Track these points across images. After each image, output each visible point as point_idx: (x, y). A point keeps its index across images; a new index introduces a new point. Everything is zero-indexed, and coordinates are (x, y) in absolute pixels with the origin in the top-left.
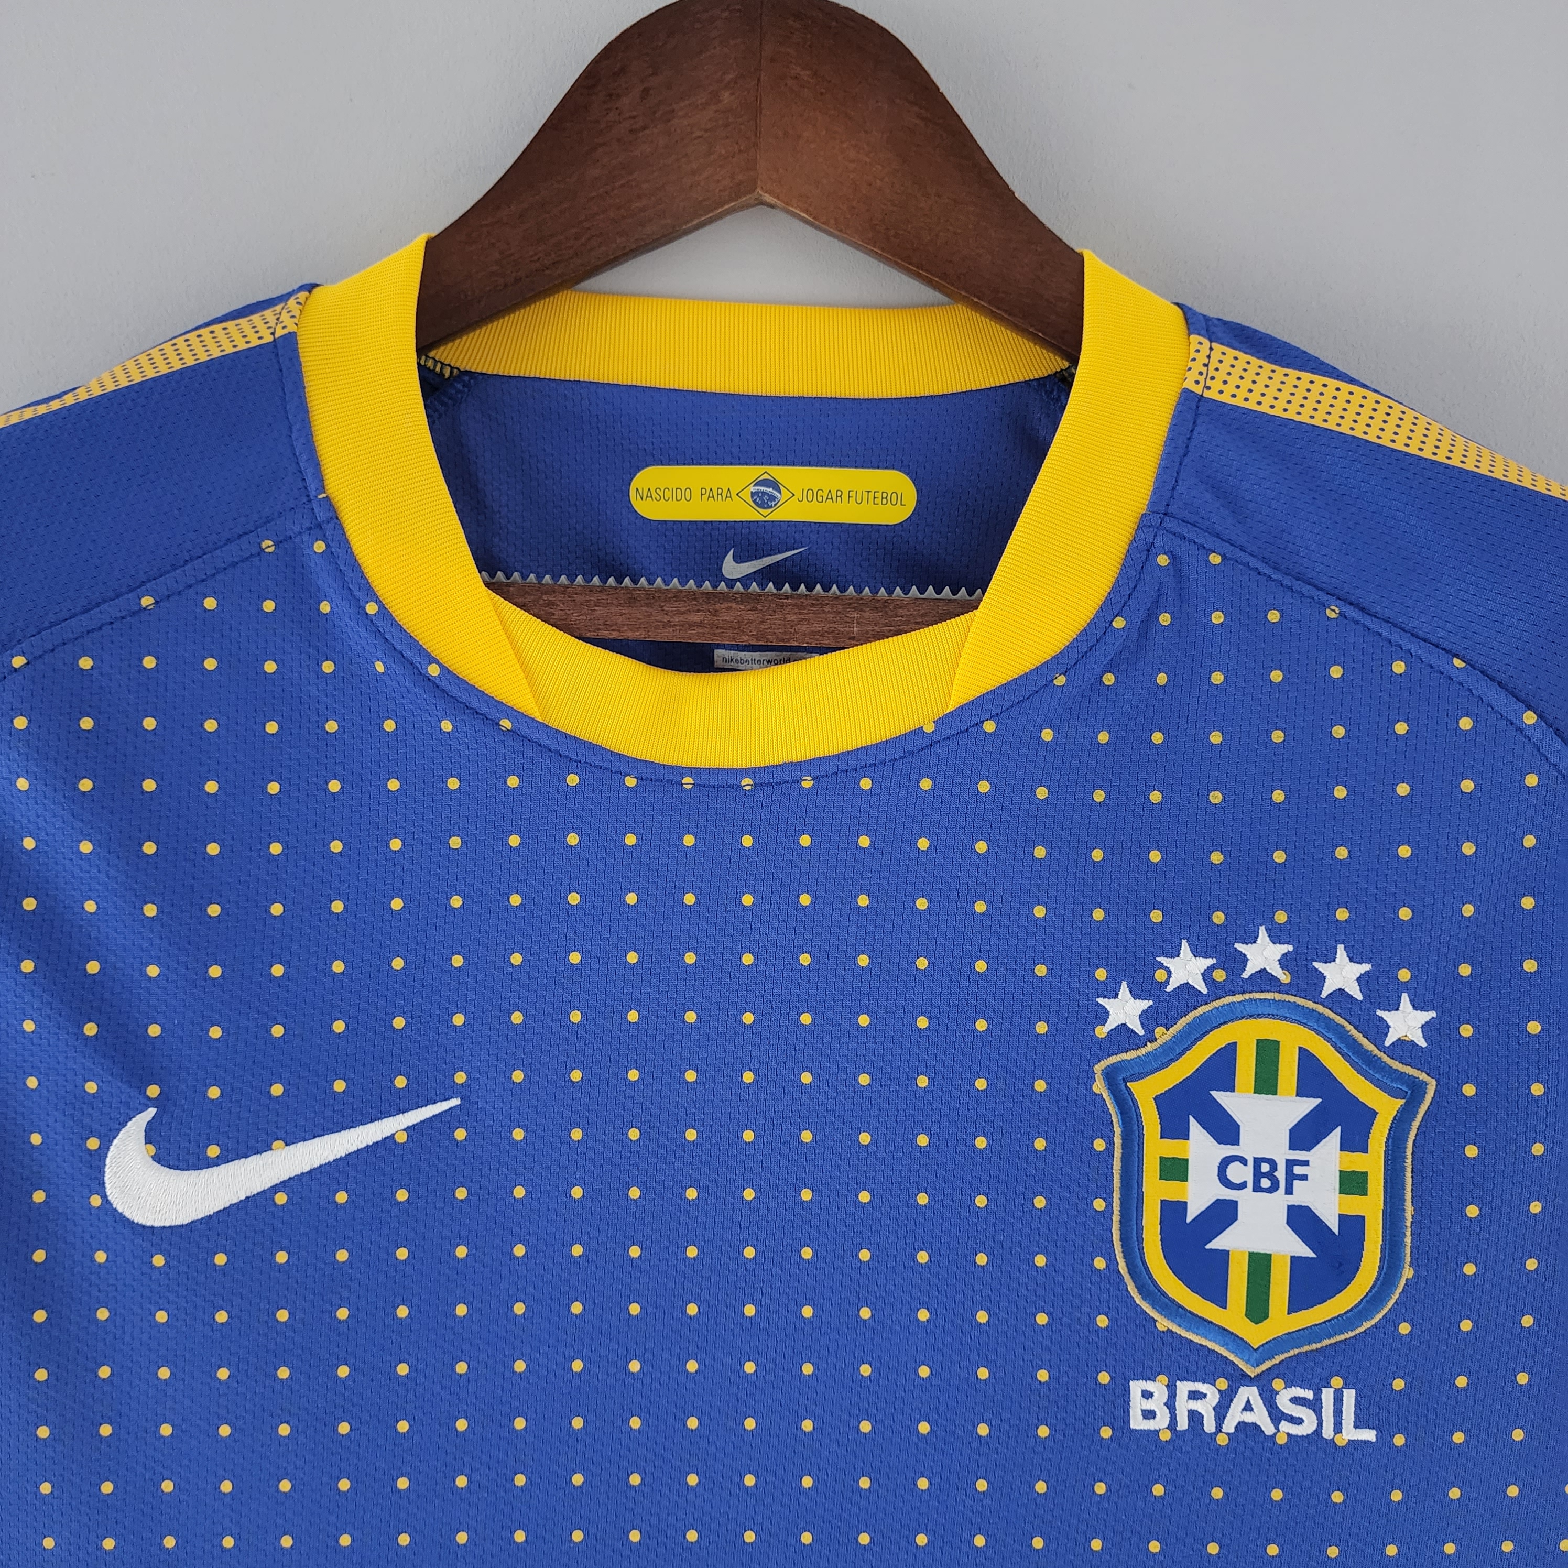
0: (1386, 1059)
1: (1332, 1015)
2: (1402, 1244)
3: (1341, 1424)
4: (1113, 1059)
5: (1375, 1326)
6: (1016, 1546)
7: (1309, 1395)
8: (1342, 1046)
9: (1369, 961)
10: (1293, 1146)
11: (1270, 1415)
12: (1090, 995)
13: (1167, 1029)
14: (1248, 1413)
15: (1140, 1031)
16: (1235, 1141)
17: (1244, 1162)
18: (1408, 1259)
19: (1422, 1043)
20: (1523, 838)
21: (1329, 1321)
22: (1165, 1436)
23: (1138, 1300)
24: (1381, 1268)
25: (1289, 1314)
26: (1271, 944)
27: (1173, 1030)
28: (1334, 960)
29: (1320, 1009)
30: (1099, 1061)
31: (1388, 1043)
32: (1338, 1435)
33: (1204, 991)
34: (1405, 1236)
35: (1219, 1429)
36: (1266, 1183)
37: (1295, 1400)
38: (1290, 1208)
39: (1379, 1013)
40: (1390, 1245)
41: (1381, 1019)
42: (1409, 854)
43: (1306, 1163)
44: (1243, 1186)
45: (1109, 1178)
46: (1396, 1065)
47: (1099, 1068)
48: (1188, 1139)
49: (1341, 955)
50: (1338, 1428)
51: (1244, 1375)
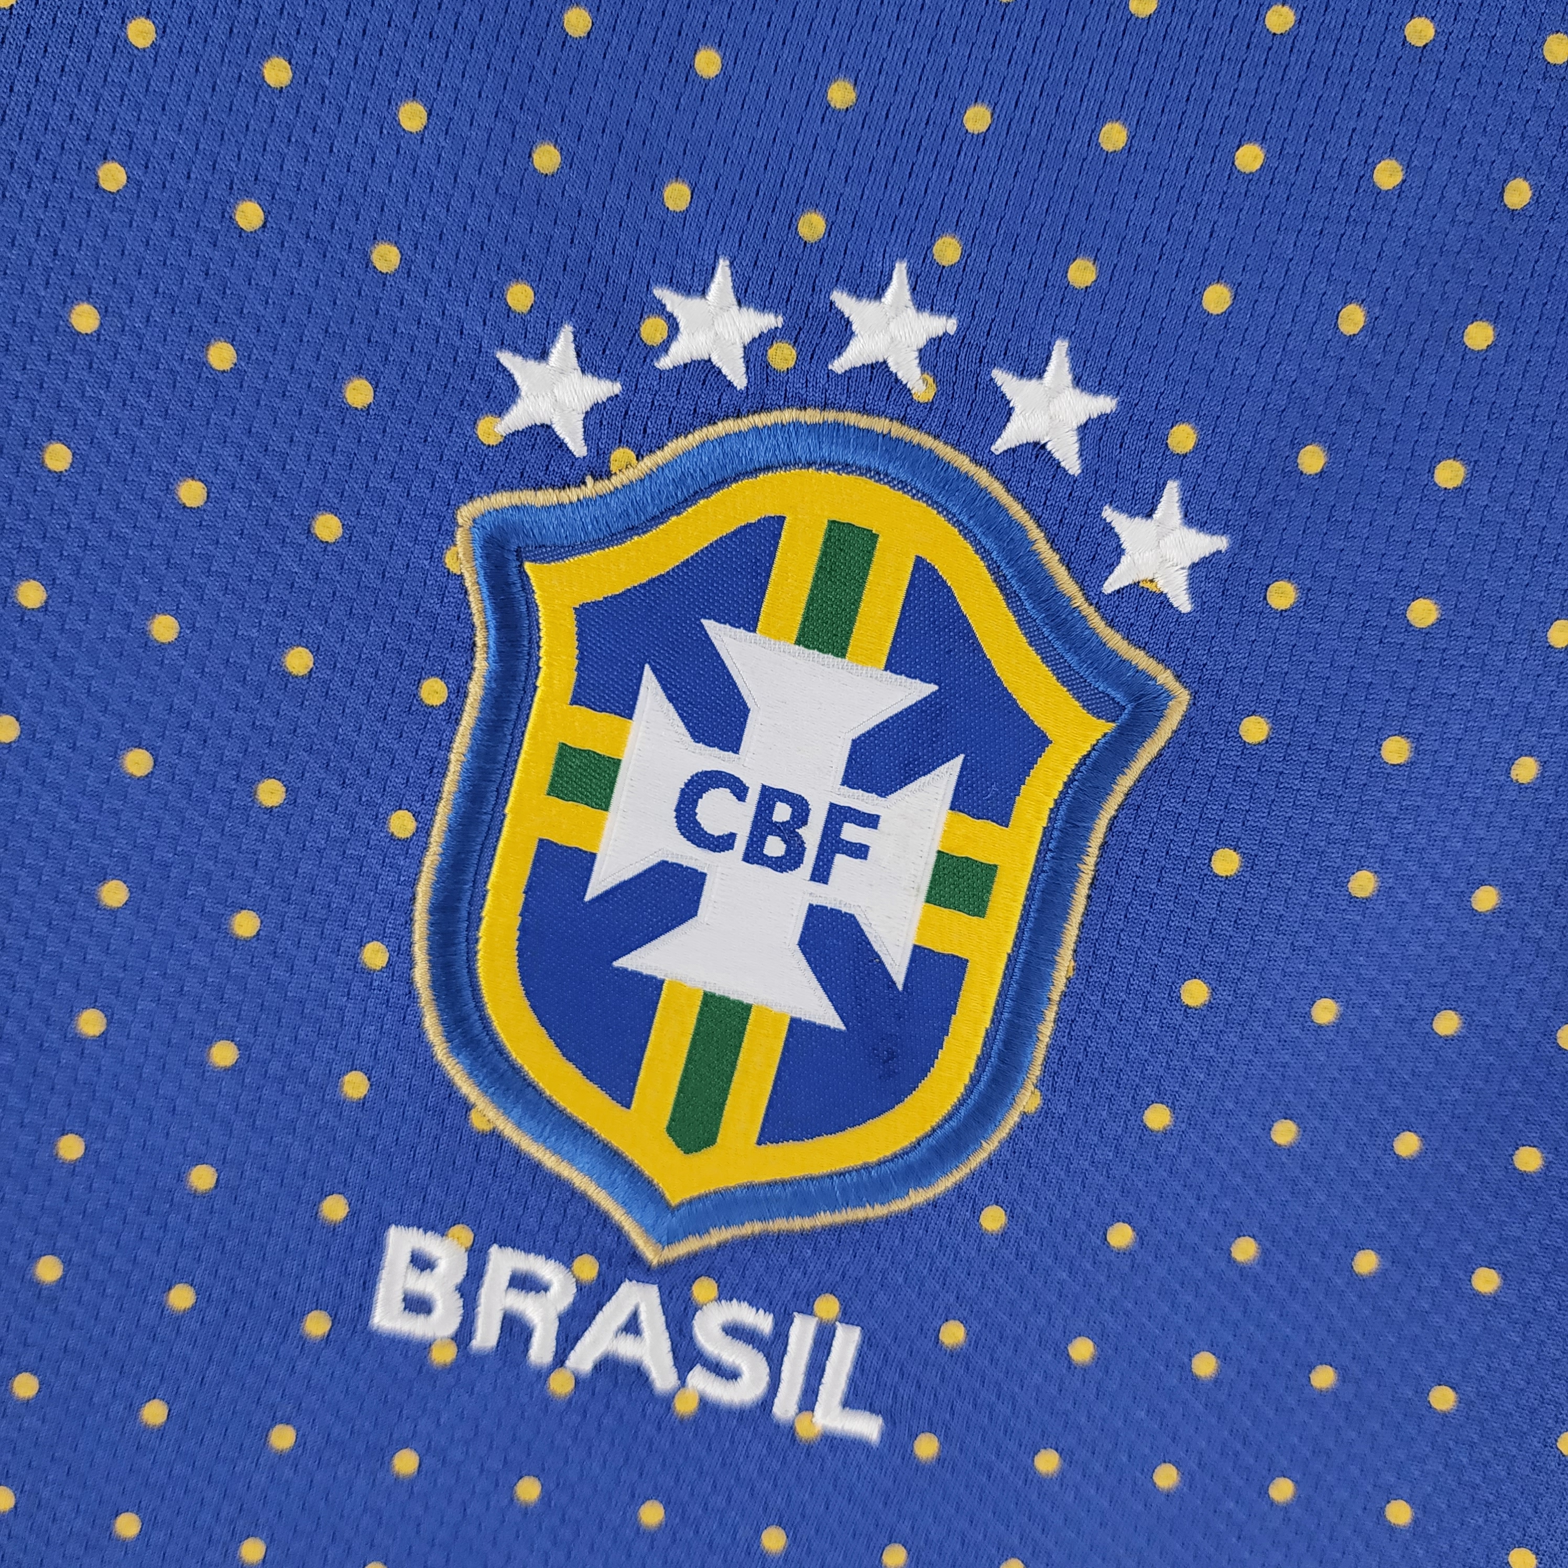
0: (1096, 621)
1: (1006, 499)
2: (1031, 1034)
3: (815, 1393)
4: (502, 499)
5: (934, 1204)
6: (78, 1523)
7: (764, 1322)
8: (1008, 572)
9: (1115, 390)
10: (850, 780)
11: (674, 1350)
12: (485, 343)
13: (639, 457)
14: (630, 1337)
15: (578, 448)
16: (731, 742)
17: (740, 791)
18: (1036, 1071)
19: (1182, 602)
20: (1506, 181)
21: (841, 1174)
22: (443, 1355)
23: (441, 1051)
24: (975, 1080)
25: (759, 1143)
26: (912, 311)
27: (650, 462)
28: (1041, 376)
29: (983, 477)
30: (471, 498)
31: (1111, 585)
32: (806, 1415)
33: (740, 381)
34: (1041, 1017)
35: (560, 1359)
36: (775, 847)
37: (735, 1331)
38: (815, 913)
39: (1109, 514)
40: (1007, 1031)
41: (1108, 529)
42: (1257, 166)
43: (871, 821)
44: (724, 843)
45: (438, 769)
46: (1115, 641)
47: (466, 513)
48: (630, 717)
49: (1059, 367)
50: (809, 1400)
51: (635, 1258)
